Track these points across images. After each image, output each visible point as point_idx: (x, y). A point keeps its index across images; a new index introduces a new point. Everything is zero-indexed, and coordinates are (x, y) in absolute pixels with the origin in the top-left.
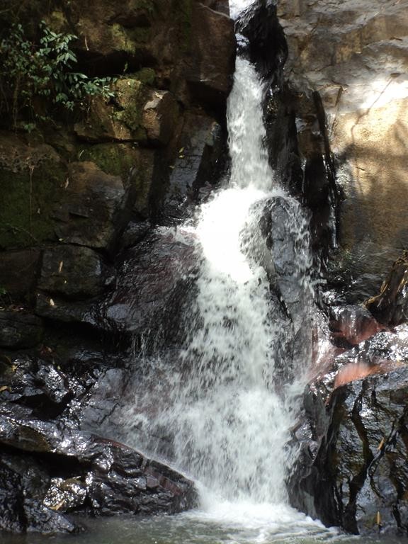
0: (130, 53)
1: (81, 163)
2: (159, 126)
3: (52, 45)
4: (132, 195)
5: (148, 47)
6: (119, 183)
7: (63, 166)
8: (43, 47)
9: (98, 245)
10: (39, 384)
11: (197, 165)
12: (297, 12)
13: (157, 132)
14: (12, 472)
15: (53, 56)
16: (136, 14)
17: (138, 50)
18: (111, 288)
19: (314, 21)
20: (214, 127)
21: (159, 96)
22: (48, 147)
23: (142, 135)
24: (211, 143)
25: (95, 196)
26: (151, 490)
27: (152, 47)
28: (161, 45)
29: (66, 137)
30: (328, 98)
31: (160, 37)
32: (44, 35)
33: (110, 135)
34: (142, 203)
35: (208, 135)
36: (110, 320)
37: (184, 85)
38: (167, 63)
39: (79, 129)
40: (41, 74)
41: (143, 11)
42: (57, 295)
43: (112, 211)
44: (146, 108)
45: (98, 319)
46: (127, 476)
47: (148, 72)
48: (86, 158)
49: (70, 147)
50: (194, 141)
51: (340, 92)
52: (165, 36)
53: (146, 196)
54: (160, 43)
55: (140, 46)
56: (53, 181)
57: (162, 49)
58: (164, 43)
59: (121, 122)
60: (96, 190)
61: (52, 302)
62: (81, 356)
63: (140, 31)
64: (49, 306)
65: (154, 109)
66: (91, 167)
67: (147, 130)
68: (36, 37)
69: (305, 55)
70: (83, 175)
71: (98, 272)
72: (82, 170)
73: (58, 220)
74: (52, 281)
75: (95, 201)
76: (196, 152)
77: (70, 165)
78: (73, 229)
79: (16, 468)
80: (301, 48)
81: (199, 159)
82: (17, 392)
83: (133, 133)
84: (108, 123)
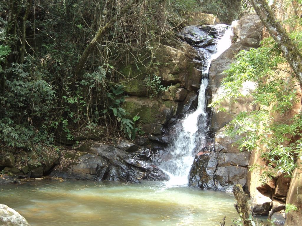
0: (173, 81)
1: (163, 105)
2: (179, 97)
3: (156, 79)
4: (172, 112)
5: (178, 79)
6: (169, 109)
7: (159, 106)
8: (154, 80)
9: (162, 123)
10: (145, 153)
11: (190, 105)
12: (214, 70)
13: (179, 98)
14: (134, 170)
15: (156, 81)
16: (175, 72)
17: (175, 80)
18: (164, 133)
19: (217, 72)
20: (196, 96)
21: (180, 90)
22: (156, 101)
23: (175, 99)
24: (194, 100)
25: (164, 112)
26: (159, 176)
27: (180, 79)
28: (182, 78)
29: (160, 99)
30: (214, 91)
31: (182, 76)
32: (154, 77)
33: (169, 99)
34: (175, 114)
35: (194, 98)
36: (162, 140)
37: (189, 87)
38: (184, 82)
39: (163, 97)
40: (153, 85)
41: (177, 71)
42: (152, 134)
43: (166, 116)
44: (177, 92)
45: (160, 140)
46: (155, 173)
47: (178, 85)
48: (164, 104)
49: (161, 101)
50: (190, 100)
51: (217, 90)
52: (183, 76)
53: (176, 112)
54: (182, 77)
55: (176, 79)
56: (156, 109)
57: (183, 79)
58: (183, 78)
59: (171, 96)
60: (164, 111)
61: (152, 136)
62: (156, 147)
63: (176, 75)
64: (151, 136)
65: (178, 93)
66: (164, 105)
67: (177, 98)
68: (152, 78)
69: (213, 80)
70: (162, 108)
71: (161, 129)
72: (162, 106)
73: (156, 118)
74: (152, 131)
75: (164, 113)
76: (190, 102)
77: (160, 105)
78: (159, 120)
79: (135, 170)
80: (212, 79)
81: (191, 104)
82: (139, 154)
83: (174, 98)
84: (168, 96)
